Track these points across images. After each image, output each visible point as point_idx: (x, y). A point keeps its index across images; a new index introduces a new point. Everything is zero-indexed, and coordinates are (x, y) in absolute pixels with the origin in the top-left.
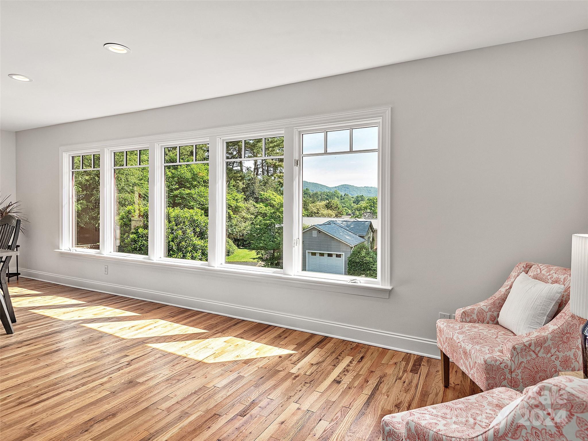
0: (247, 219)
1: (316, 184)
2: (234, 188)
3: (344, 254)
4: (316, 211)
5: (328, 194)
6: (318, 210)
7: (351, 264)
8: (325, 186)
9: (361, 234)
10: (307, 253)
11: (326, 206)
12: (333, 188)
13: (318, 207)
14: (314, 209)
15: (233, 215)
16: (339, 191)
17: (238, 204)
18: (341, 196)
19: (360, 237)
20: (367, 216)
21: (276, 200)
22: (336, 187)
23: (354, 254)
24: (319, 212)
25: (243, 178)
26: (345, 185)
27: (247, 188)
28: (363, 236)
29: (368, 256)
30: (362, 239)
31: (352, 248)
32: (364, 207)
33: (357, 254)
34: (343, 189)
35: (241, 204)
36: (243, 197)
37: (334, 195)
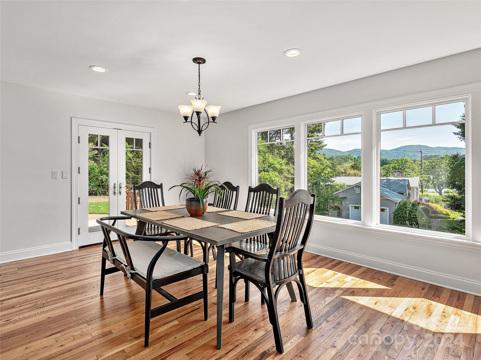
0: (288, 178)
1: (330, 149)
2: (278, 155)
3: (388, 208)
4: (343, 171)
5: (343, 157)
6: (345, 170)
7: (398, 218)
8: (339, 151)
9: (399, 191)
10: (350, 207)
11: (352, 167)
12: (346, 152)
13: (345, 168)
14: (341, 169)
15: (278, 176)
16: (352, 155)
17: (282, 167)
18: (355, 159)
19: (399, 193)
20: (396, 175)
21: (311, 163)
22: (348, 151)
23: (400, 209)
24: (347, 172)
25: (284, 147)
26: (357, 149)
27: (286, 155)
28: (402, 192)
29: (416, 212)
30: (402, 195)
31: (396, 203)
32: (392, 167)
33: (403, 210)
34: (355, 153)
35: (284, 167)
36: (286, 162)
37: (348, 158)
